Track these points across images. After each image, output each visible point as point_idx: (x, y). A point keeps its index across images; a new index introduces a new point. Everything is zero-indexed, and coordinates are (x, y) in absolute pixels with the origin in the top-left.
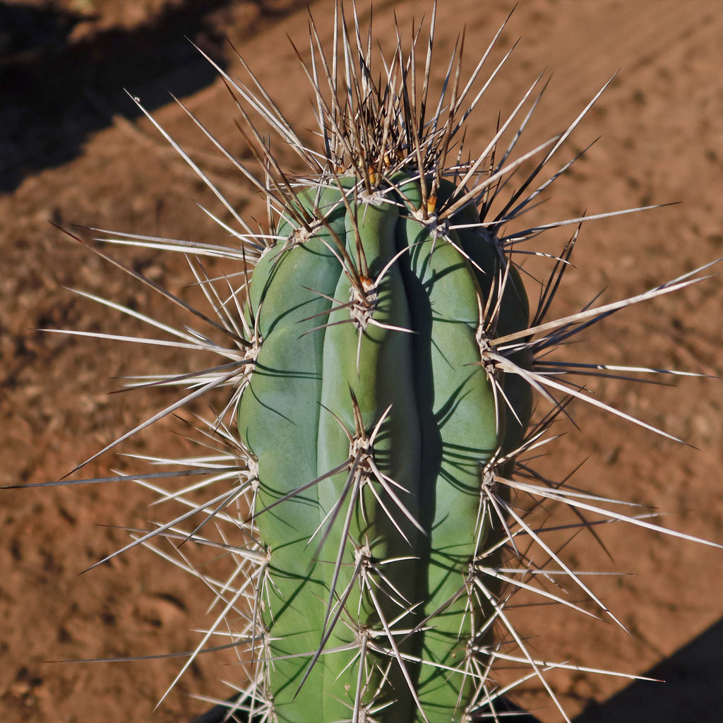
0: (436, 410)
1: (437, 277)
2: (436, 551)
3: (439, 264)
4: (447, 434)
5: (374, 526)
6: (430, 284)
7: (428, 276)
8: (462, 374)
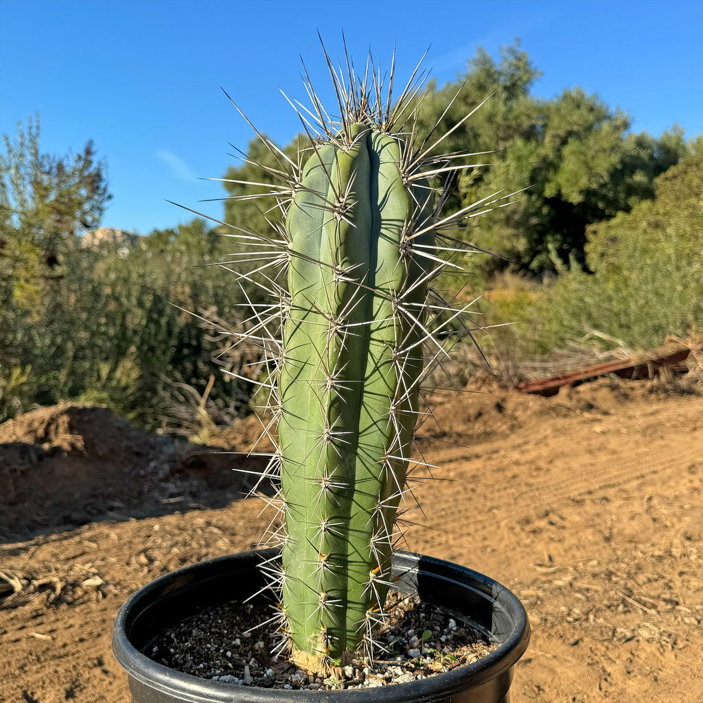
0: (379, 203)
1: (383, 147)
2: (377, 288)
3: (383, 142)
4: (384, 215)
5: (343, 245)
6: (380, 152)
7: (379, 148)
8: (391, 180)
